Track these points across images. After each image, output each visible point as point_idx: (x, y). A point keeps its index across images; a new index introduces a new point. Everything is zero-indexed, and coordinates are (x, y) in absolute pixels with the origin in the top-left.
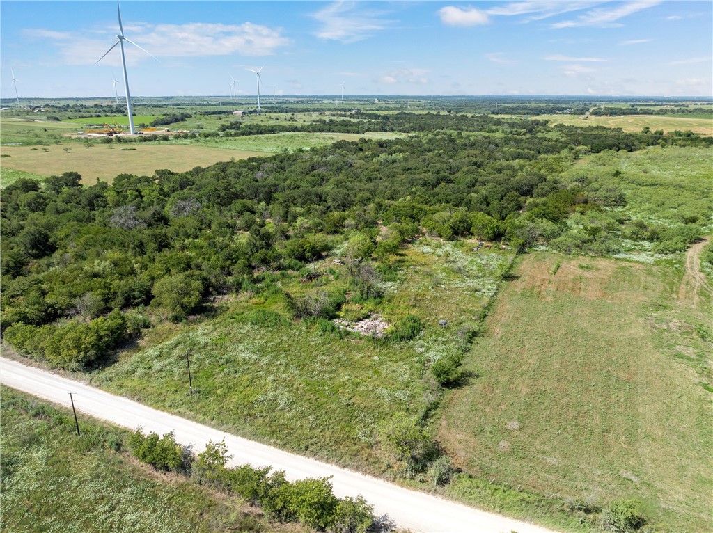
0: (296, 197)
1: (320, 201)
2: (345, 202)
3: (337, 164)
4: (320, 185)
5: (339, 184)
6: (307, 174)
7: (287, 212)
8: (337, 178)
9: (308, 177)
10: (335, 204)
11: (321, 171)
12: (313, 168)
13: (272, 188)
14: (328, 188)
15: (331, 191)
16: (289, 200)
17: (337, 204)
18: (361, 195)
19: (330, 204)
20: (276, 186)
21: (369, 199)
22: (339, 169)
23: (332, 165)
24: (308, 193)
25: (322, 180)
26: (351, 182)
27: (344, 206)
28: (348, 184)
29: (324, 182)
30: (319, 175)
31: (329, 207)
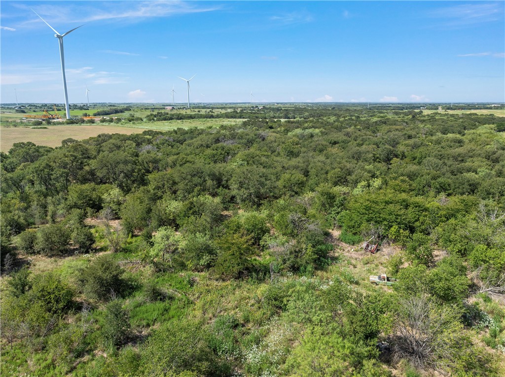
0: (177, 180)
1: (218, 187)
2: (262, 191)
3: (248, 137)
4: (224, 160)
5: (250, 160)
6: (208, 147)
7: (149, 211)
8: (247, 152)
9: (209, 152)
10: (244, 193)
11: (228, 144)
12: (217, 141)
13: (151, 165)
14: (234, 165)
15: (238, 170)
16: (163, 185)
17: (246, 192)
18: (287, 176)
19: (234, 192)
20: (156, 161)
21: (302, 184)
22: (249, 143)
23: (241, 137)
24: (198, 173)
25: (227, 155)
26: (267, 157)
27: (260, 197)
28: (263, 159)
29: (230, 157)
30: (223, 149)
31: (233, 198)
